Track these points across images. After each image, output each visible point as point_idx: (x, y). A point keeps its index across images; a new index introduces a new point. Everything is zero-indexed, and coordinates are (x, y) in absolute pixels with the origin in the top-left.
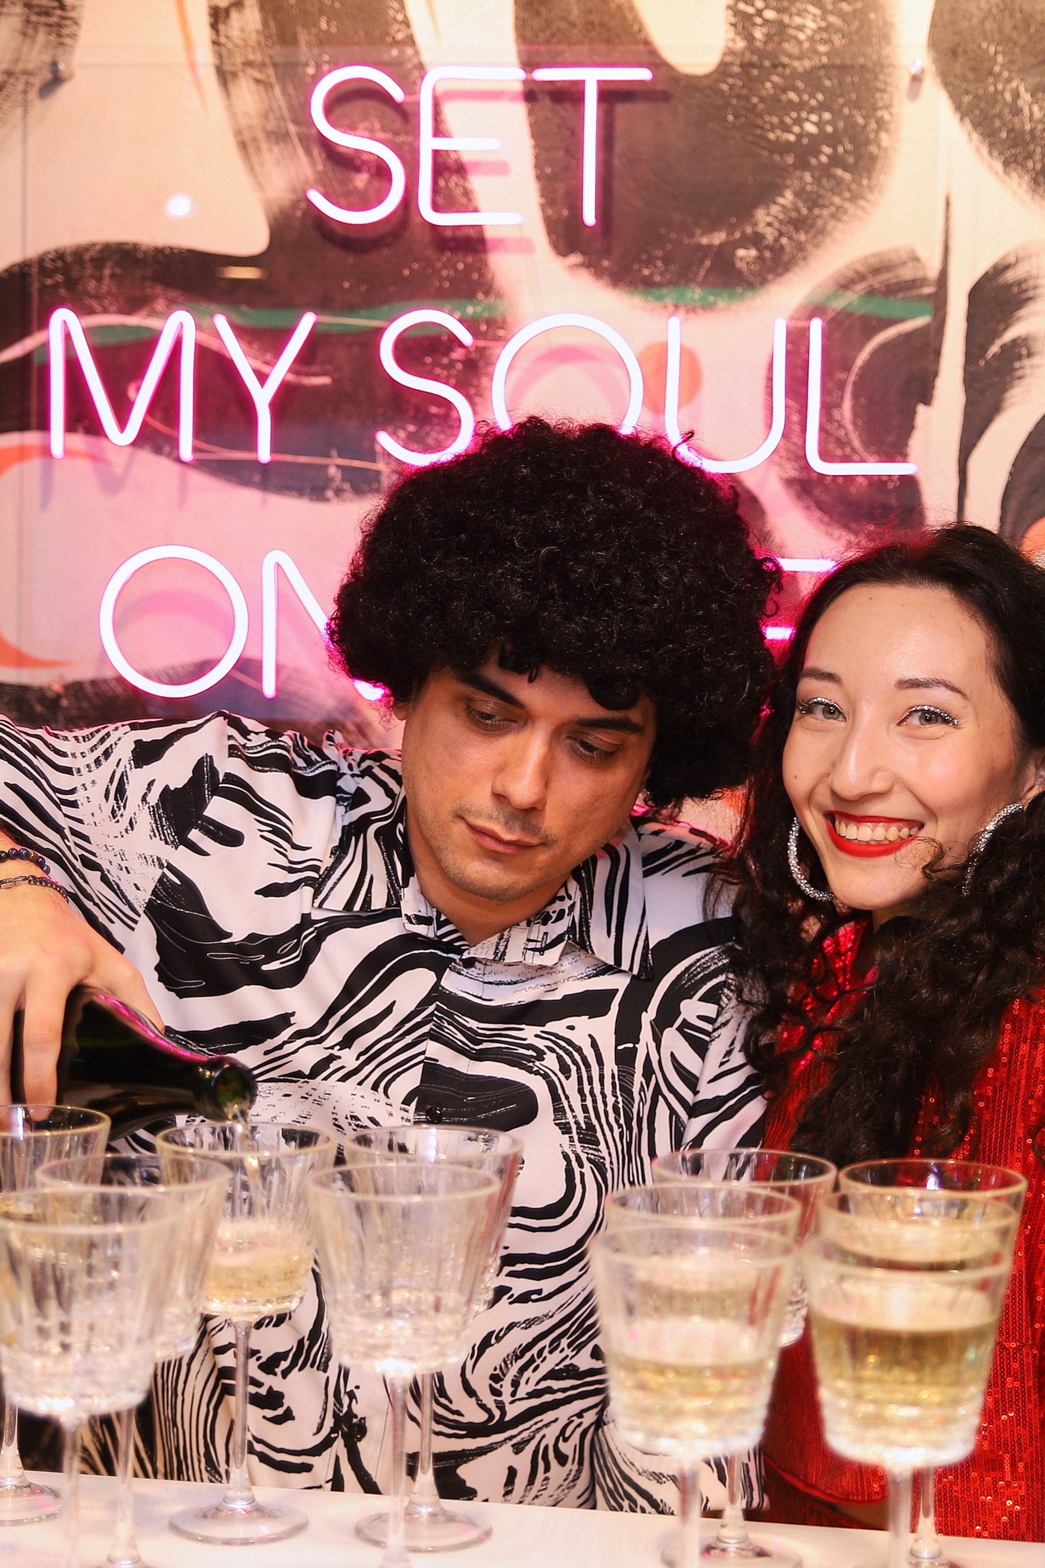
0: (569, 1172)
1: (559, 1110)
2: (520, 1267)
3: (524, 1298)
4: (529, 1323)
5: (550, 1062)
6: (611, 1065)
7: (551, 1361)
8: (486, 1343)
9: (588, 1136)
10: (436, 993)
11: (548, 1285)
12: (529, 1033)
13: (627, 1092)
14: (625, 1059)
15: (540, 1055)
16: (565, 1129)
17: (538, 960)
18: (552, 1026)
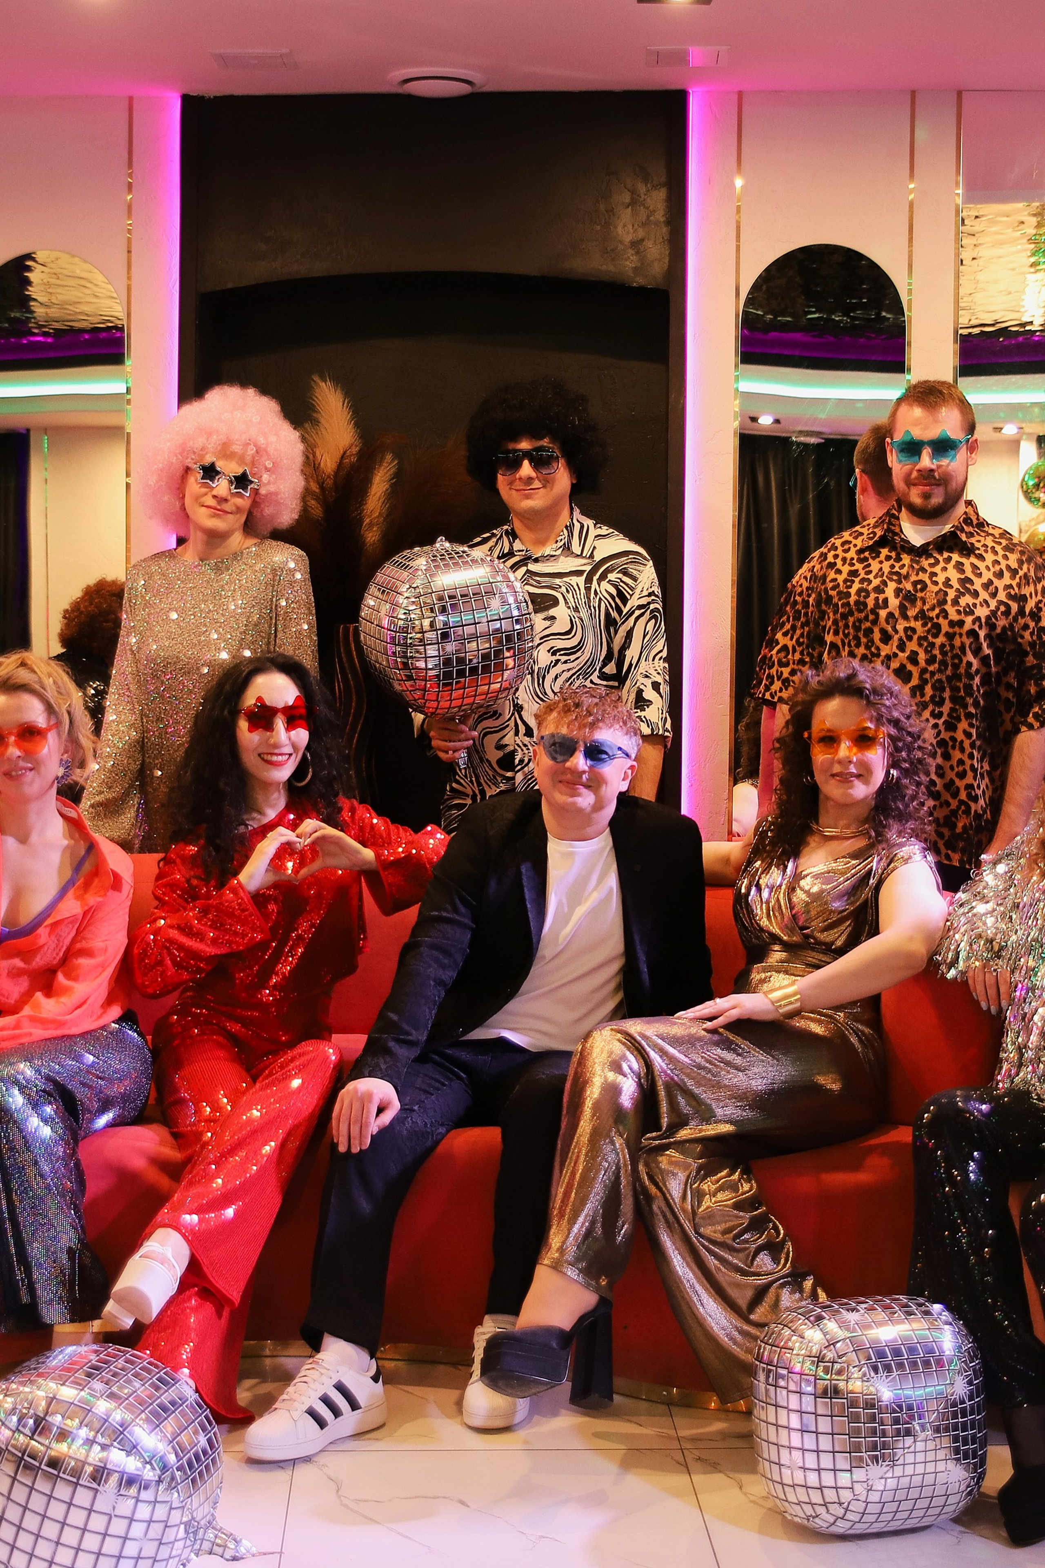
0: (571, 620)
1: (566, 603)
2: (562, 652)
3: (565, 662)
4: (569, 670)
5: (563, 589)
6: (583, 591)
7: (578, 683)
8: (556, 678)
9: (576, 610)
10: (528, 571)
11: (572, 657)
12: (557, 581)
13: (589, 599)
14: (588, 589)
15: (560, 587)
16: (569, 608)
17: (554, 553)
18: (565, 579)
